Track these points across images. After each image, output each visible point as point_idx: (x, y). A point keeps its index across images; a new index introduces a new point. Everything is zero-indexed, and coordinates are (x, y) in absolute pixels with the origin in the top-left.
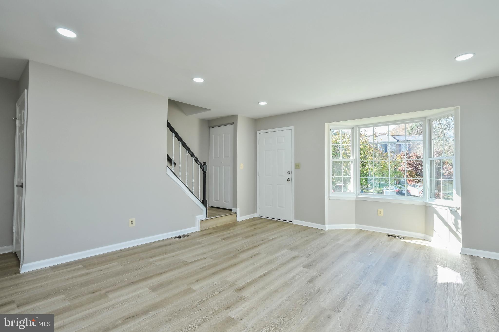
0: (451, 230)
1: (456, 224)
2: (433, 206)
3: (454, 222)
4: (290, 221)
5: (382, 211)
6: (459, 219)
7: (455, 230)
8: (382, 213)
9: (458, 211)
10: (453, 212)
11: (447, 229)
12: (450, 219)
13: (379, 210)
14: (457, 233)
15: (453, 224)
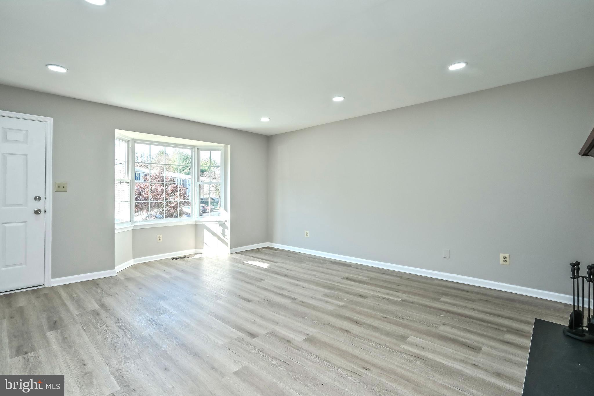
0: (219, 238)
1: (224, 234)
2: (203, 223)
3: (222, 232)
4: (36, 286)
5: (161, 236)
6: (226, 229)
7: (222, 237)
8: (161, 239)
9: (226, 223)
10: (222, 224)
11: (216, 238)
12: (218, 230)
13: (158, 236)
14: (225, 239)
15: (221, 233)
